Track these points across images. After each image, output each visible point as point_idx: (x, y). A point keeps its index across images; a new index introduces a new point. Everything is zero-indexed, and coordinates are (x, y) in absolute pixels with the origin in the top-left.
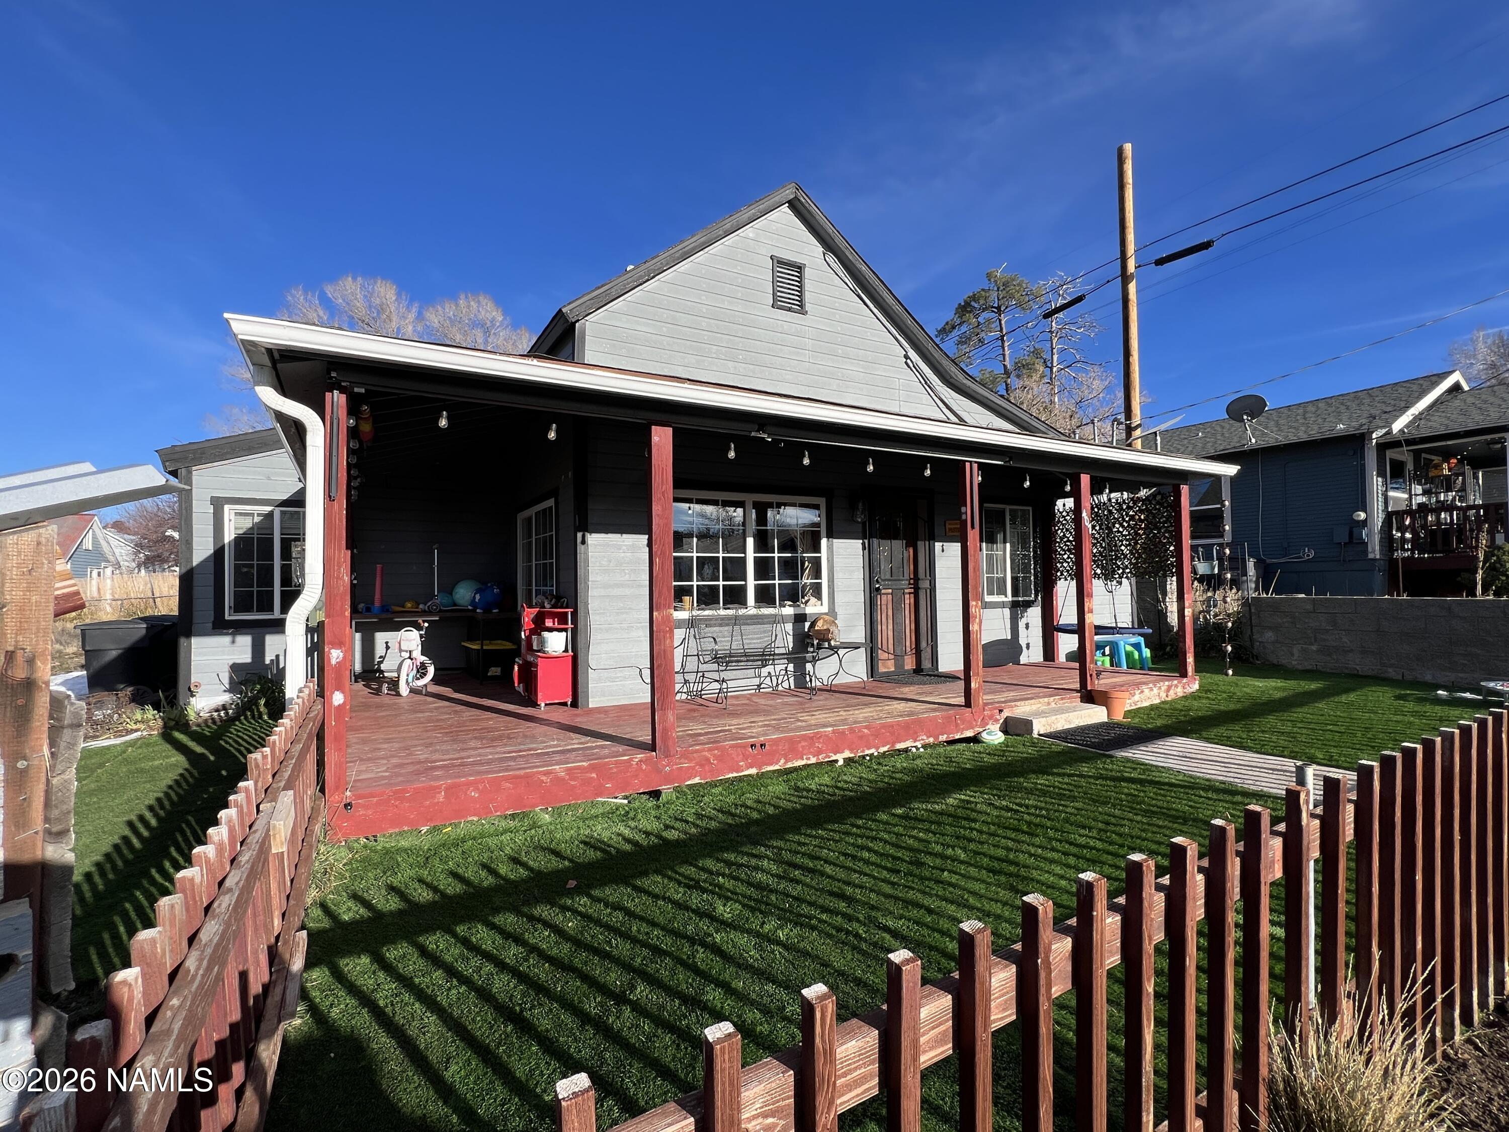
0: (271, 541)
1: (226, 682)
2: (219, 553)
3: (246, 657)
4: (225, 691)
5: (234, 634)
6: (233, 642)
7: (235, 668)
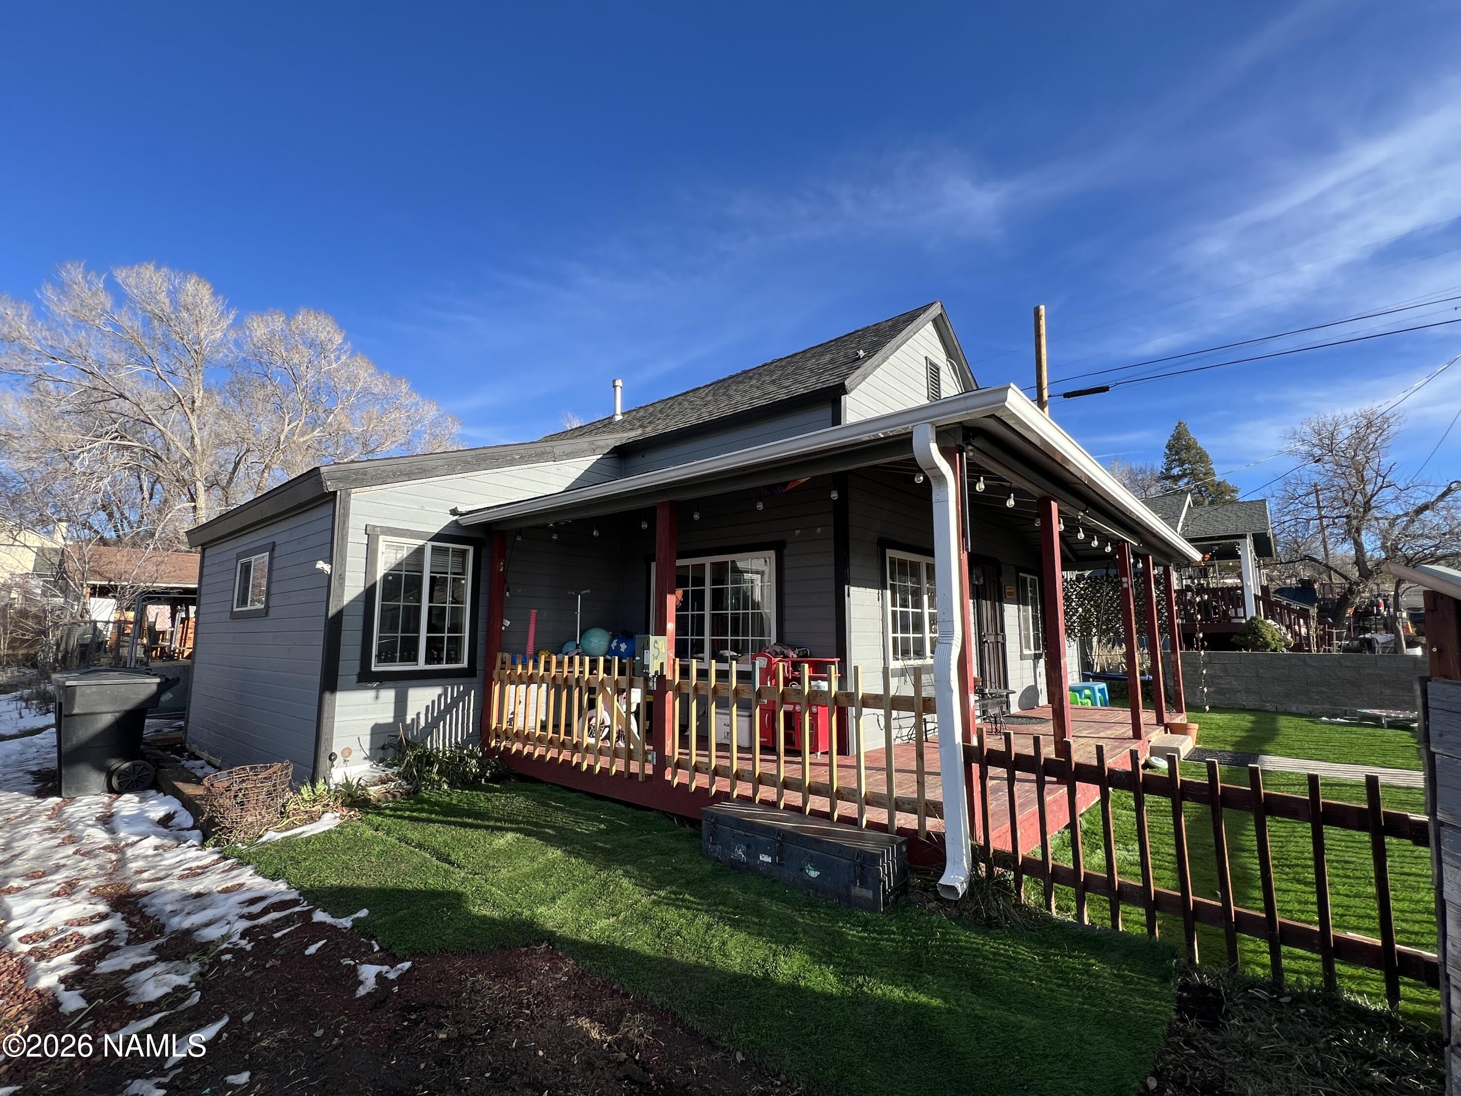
0: (420, 579)
1: (367, 746)
2: (370, 592)
3: (387, 717)
4: (365, 758)
5: (377, 689)
6: (377, 698)
7: (377, 730)
